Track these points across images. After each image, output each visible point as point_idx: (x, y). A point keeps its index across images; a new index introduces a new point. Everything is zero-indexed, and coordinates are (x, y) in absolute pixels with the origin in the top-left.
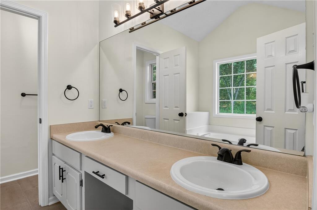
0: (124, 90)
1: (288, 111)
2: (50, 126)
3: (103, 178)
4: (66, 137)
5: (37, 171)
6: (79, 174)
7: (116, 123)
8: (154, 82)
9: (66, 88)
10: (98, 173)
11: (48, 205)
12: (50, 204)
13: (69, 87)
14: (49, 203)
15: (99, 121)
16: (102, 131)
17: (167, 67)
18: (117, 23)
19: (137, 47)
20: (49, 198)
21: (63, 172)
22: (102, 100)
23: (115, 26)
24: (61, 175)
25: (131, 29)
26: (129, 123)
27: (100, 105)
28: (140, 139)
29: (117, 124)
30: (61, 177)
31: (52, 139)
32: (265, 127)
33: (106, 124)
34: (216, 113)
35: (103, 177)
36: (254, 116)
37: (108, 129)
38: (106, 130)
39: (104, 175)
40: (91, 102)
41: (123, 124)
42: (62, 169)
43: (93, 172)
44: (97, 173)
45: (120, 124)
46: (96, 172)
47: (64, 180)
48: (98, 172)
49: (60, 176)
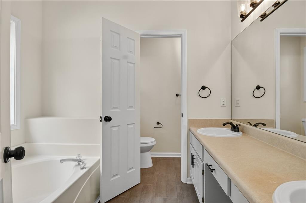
0: (261, 87)
2: (189, 120)
4: (197, 130)
5: (180, 155)
6: (201, 163)
7: (248, 122)
9: (201, 88)
10: (210, 167)
11: (187, 183)
12: (188, 183)
13: (204, 88)
14: (187, 181)
15: (231, 119)
16: (231, 130)
18: (243, 17)
19: (281, 33)
20: (187, 177)
21: (194, 159)
22: (235, 99)
23: (242, 21)
25: (263, 17)
26: (264, 125)
27: (233, 103)
28: (269, 144)
29: (249, 124)
31: (190, 130)
33: (235, 123)
35: (212, 171)
37: (236, 128)
38: (235, 129)
39: (214, 170)
40: (223, 100)
41: (255, 125)
42: (193, 156)
43: (207, 164)
45: (252, 125)
46: (209, 164)
47: (194, 166)
48: (211, 165)
49: (192, 162)
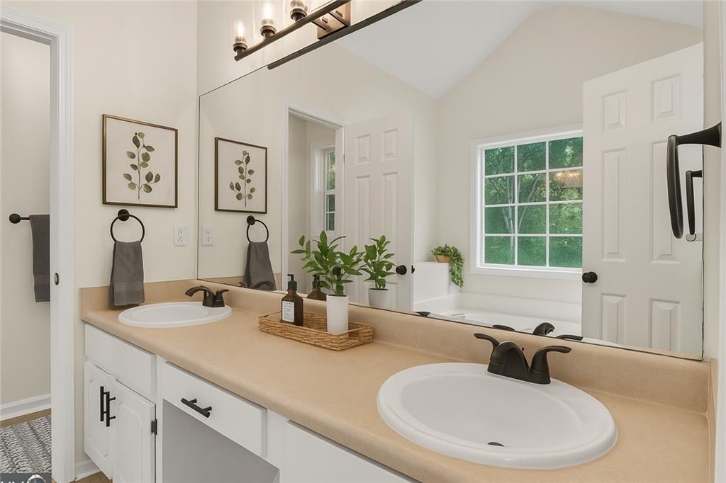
1: (657, 259)
2: (81, 290)
3: (207, 415)
6: (149, 406)
8: (331, 192)
10: (196, 404)
11: (74, 481)
17: (364, 158)
18: (241, 51)
19: (289, 109)
20: (76, 462)
21: (111, 402)
23: (237, 58)
24: (105, 410)
30: (105, 415)
32: (604, 296)
34: (478, 265)
35: (206, 412)
36: (578, 272)
39: (210, 409)
42: (108, 394)
43: (184, 401)
44: (192, 404)
46: (189, 400)
47: (110, 420)
48: (195, 401)
49: (102, 413)
